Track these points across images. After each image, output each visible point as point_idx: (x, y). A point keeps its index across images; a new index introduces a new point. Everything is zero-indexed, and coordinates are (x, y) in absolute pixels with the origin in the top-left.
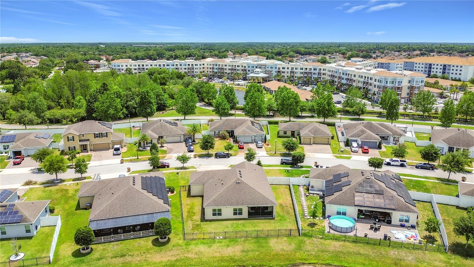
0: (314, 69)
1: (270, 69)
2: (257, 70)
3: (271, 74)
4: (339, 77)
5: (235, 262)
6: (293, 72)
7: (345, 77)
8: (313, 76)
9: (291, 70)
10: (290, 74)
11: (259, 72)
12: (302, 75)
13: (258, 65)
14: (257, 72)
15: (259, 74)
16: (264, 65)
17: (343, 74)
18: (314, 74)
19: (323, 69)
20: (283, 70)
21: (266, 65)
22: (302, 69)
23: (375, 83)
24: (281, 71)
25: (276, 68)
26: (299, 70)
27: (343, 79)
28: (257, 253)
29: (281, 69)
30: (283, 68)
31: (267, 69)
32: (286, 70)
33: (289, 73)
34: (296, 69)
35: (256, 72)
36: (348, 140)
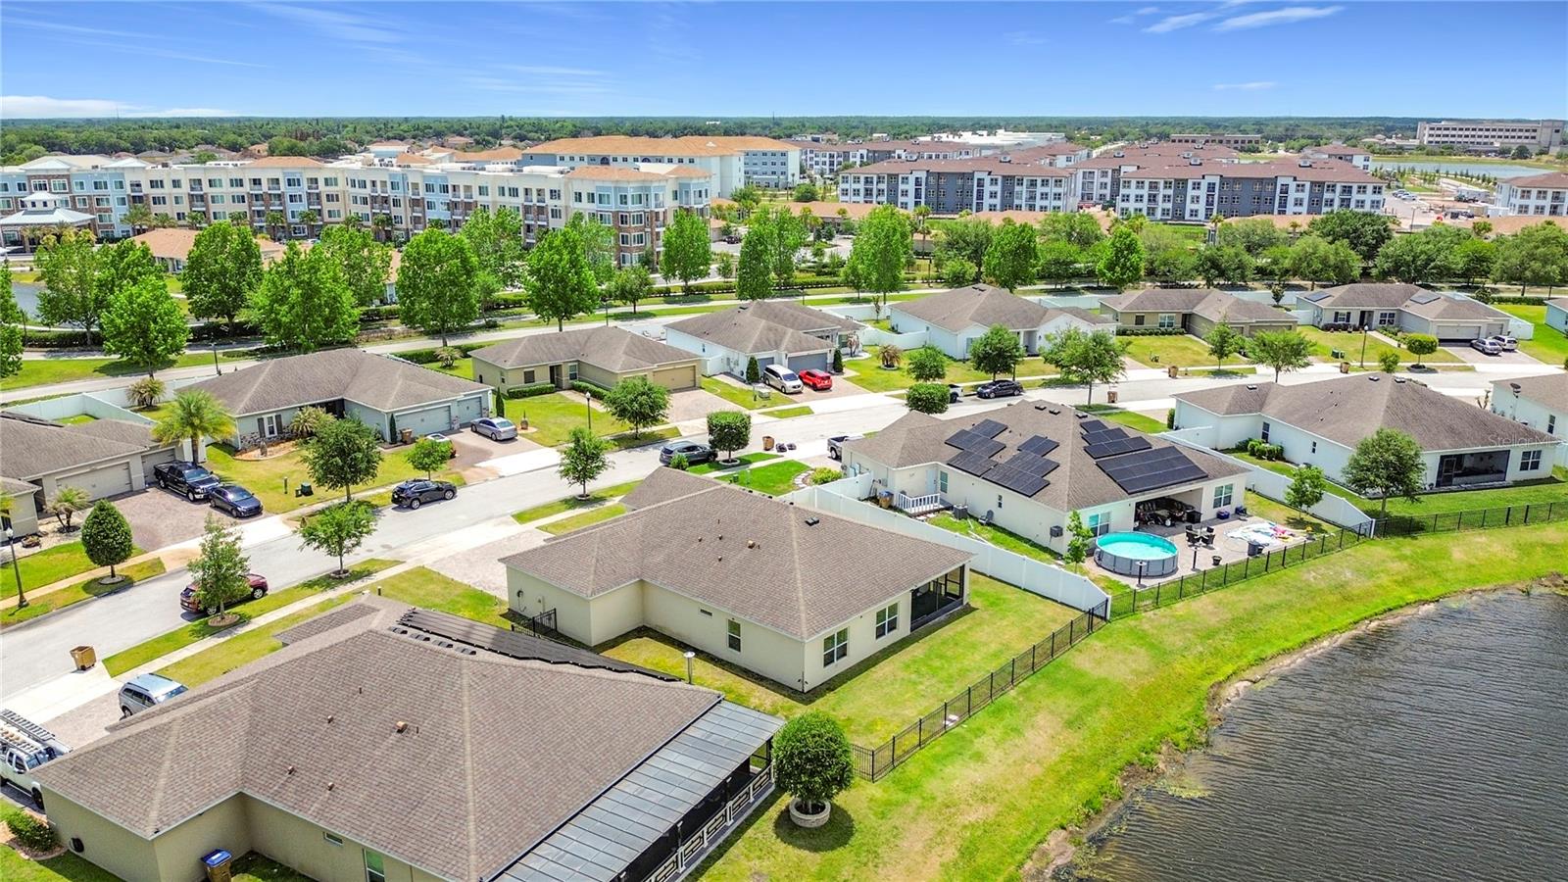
0: (290, 183)
1: (89, 190)
2: (40, 196)
3: (100, 211)
4: (415, 203)
5: (1095, 764)
6: (202, 198)
7: (437, 197)
8: (291, 207)
9: (192, 189)
10: (191, 206)
11: (51, 206)
12: (243, 207)
13: (30, 178)
14: (40, 207)
15: (51, 212)
16: (58, 177)
17: (429, 188)
18: (292, 198)
19: (326, 179)
20: (157, 192)
21: (68, 177)
22: (240, 183)
23: (578, 205)
24: (146, 195)
25: (121, 185)
26: (226, 190)
27: (430, 205)
28: (1103, 711)
29: (146, 189)
30: (153, 184)
31: (77, 191)
32: (168, 190)
33: (186, 200)
34: (211, 183)
35: (34, 204)
36: (753, 363)
